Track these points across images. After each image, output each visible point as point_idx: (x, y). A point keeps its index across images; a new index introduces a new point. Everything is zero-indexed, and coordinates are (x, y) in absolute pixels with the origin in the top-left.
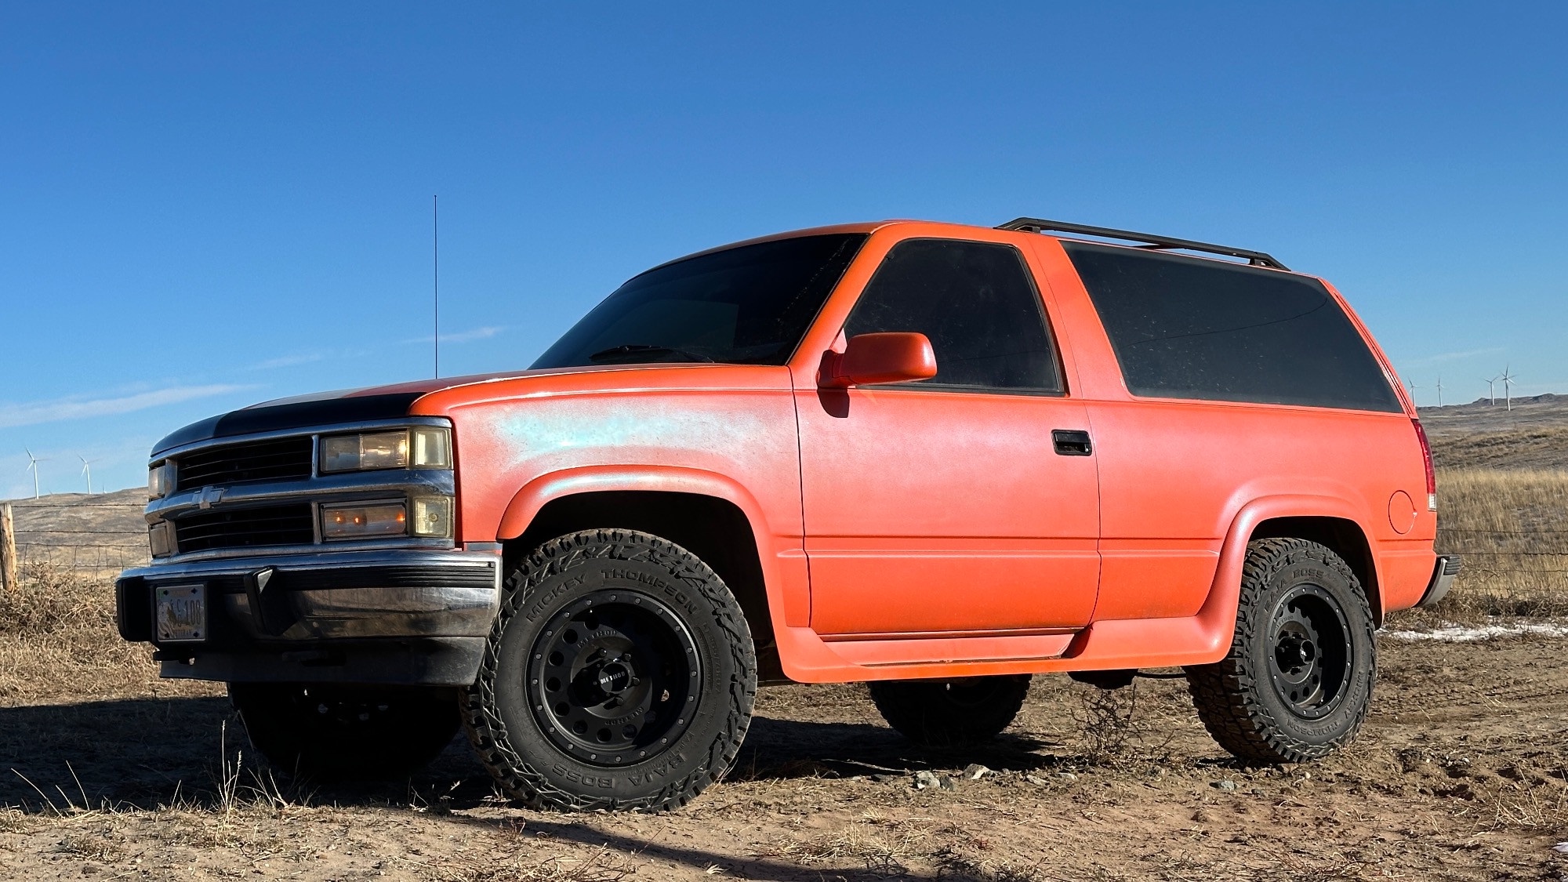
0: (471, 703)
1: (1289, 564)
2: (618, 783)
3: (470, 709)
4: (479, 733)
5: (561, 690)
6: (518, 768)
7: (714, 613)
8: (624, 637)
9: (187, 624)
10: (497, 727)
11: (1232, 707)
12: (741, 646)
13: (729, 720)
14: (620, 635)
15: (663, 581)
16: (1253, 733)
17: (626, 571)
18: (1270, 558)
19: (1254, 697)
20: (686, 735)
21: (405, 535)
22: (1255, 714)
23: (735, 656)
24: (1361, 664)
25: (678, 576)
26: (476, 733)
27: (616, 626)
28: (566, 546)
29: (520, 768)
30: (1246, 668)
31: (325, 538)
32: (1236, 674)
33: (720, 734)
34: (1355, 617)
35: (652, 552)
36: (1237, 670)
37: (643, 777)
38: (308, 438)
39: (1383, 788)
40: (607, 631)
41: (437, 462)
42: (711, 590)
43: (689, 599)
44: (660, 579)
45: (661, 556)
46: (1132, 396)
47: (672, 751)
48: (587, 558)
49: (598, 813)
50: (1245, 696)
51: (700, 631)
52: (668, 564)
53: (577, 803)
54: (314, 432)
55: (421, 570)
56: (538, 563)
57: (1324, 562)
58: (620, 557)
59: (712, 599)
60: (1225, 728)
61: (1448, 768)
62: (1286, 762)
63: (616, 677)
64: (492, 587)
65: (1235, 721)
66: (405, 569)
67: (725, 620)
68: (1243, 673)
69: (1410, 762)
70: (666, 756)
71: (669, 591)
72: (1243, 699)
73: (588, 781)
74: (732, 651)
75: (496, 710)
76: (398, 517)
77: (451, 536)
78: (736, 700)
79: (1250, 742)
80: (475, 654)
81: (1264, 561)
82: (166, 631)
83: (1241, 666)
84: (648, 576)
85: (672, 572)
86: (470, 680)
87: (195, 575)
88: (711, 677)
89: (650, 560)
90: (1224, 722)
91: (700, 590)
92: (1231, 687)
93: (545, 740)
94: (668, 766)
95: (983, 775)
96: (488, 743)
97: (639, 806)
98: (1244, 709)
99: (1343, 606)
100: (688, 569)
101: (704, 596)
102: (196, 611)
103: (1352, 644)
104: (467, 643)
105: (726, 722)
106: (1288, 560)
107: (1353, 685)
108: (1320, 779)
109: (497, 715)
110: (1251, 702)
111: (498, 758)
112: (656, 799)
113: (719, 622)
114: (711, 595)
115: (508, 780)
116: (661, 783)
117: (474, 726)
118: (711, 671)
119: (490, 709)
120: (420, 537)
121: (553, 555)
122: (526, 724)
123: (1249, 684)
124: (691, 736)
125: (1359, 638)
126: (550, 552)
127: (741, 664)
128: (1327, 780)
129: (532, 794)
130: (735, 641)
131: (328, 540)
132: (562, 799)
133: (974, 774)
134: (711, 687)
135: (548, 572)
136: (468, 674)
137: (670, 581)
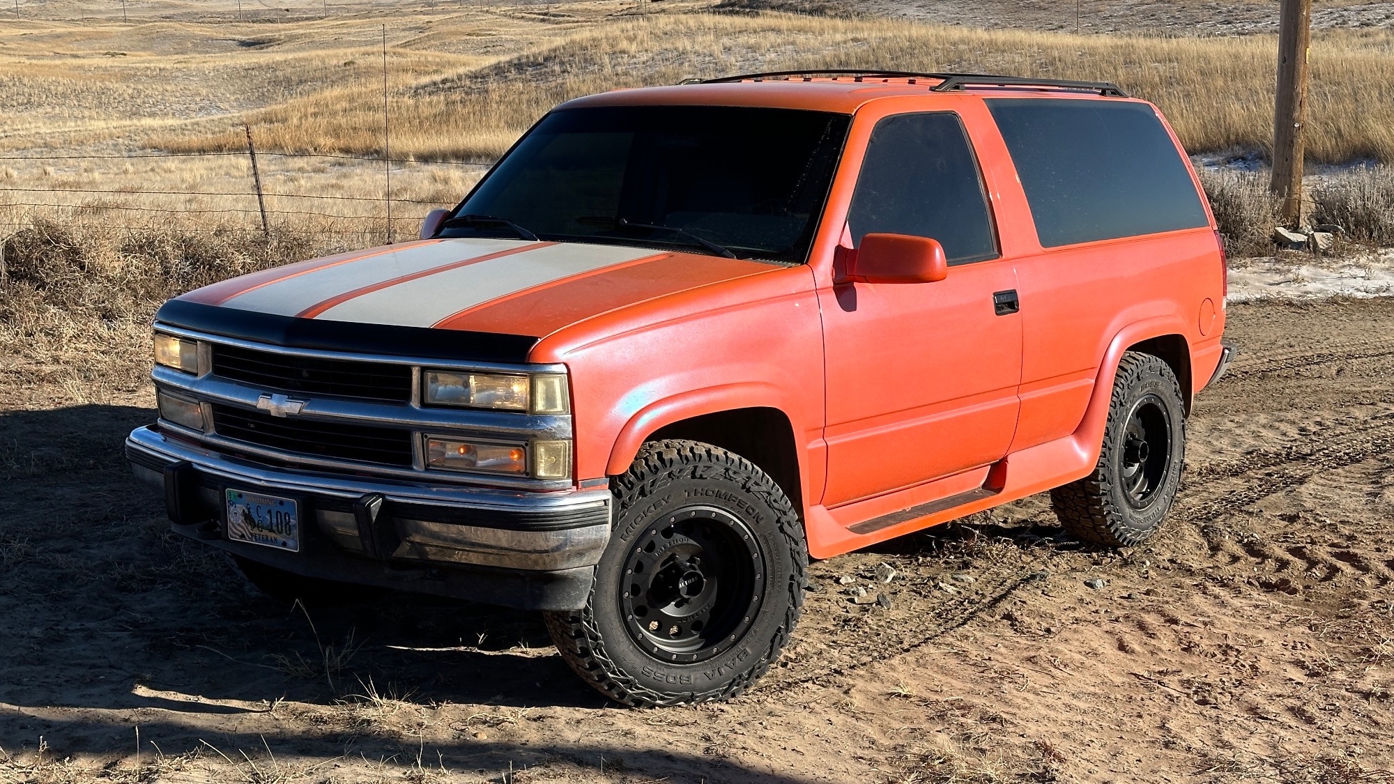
0: (571, 618)
1: (1139, 380)
2: (696, 679)
3: (570, 623)
4: (578, 644)
5: (642, 594)
6: (611, 673)
7: (778, 521)
8: (695, 543)
9: (271, 531)
10: (596, 638)
11: (1090, 507)
12: (798, 549)
13: (787, 615)
14: (691, 541)
15: (736, 496)
16: (1104, 527)
17: (706, 489)
18: (1126, 377)
19: (1109, 500)
20: (752, 630)
21: (524, 476)
22: (1109, 513)
23: (793, 558)
24: (1177, 456)
25: (748, 491)
26: (575, 644)
27: (688, 534)
28: (653, 469)
29: (614, 673)
30: (1106, 475)
31: (428, 465)
32: (1098, 481)
33: (780, 628)
34: (1175, 416)
35: (727, 470)
36: (1100, 478)
37: (717, 671)
38: (407, 370)
39: (1217, 579)
40: (679, 538)
41: (556, 407)
42: (775, 501)
43: (757, 511)
44: (734, 494)
45: (735, 473)
46: (1044, 249)
47: (740, 646)
48: (673, 479)
49: (680, 706)
50: (1104, 499)
51: (765, 538)
52: (740, 479)
53: (662, 699)
54: (416, 364)
55: (552, 516)
56: (630, 486)
57: (1161, 374)
58: (701, 477)
59: (776, 509)
60: (1078, 521)
61: (1245, 545)
62: (1124, 546)
63: (690, 581)
64: (607, 523)
65: (1090, 517)
66: (536, 516)
67: (786, 527)
68: (1104, 480)
69: (1213, 539)
70: (735, 650)
71: (740, 504)
72: (1101, 502)
73: (671, 680)
74: (791, 554)
75: (594, 624)
76: (513, 454)
77: (568, 477)
78: (793, 598)
79: (1099, 534)
80: (586, 582)
81: (1122, 381)
82: (240, 532)
83: (1103, 475)
84: (724, 492)
85: (744, 486)
86: (582, 605)
87: (279, 486)
88: (773, 578)
89: (725, 478)
90: (1079, 517)
91: (766, 501)
92: (1093, 491)
93: (635, 646)
94: (737, 659)
95: (894, 578)
96: (586, 652)
97: (713, 697)
98: (1102, 509)
99: (1169, 408)
100: (756, 484)
101: (770, 507)
102: (284, 523)
103: (1171, 440)
104: (580, 573)
105: (784, 617)
106: (1138, 377)
107: (1170, 474)
108: (1158, 566)
109: (594, 627)
110: (1107, 503)
111: (594, 665)
112: (726, 690)
113: (781, 529)
114: (775, 504)
115: (603, 684)
116: (731, 675)
117: (574, 638)
118: (773, 573)
119: (589, 623)
120: (541, 479)
121: (643, 479)
122: (619, 634)
123: (1108, 489)
124: (755, 632)
125: (1177, 433)
126: (639, 474)
127: (797, 564)
128: (1164, 568)
129: (623, 694)
130: (793, 544)
131: (431, 467)
132: (649, 697)
133: (887, 578)
134: (773, 588)
135: (640, 494)
136: (580, 599)
137: (742, 496)
